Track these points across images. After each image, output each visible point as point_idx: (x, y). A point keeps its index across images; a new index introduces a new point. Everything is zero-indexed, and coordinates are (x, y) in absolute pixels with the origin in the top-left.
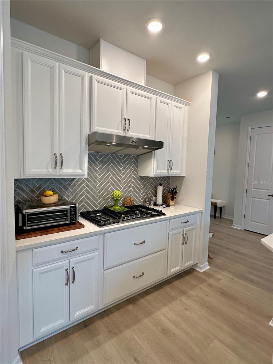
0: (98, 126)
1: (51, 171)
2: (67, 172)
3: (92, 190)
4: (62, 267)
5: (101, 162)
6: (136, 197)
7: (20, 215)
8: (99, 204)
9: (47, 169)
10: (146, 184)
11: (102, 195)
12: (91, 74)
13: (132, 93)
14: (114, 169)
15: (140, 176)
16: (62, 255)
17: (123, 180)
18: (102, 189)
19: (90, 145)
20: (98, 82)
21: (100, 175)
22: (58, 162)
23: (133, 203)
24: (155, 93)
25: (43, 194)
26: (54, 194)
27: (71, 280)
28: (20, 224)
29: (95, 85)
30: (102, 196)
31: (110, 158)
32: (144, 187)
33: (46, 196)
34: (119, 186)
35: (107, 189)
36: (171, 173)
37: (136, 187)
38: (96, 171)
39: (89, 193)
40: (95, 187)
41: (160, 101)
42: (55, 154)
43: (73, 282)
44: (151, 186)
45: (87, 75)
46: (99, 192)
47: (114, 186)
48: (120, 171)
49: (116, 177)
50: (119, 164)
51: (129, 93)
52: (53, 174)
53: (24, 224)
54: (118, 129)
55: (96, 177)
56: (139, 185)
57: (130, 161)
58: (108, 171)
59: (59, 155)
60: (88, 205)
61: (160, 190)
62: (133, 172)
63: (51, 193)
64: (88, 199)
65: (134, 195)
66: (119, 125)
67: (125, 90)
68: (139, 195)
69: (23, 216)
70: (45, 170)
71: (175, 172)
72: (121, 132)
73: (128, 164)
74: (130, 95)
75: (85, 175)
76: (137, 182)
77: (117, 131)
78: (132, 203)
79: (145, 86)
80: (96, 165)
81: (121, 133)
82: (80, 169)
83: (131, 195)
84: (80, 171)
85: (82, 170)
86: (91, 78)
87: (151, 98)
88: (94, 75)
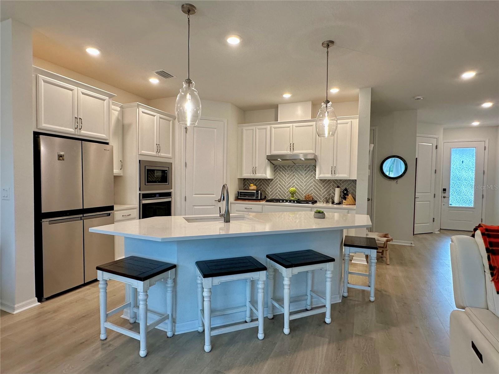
1: (252, 175)
2: (259, 175)
8: (287, 196)
9: (250, 174)
12: (270, 126)
13: (296, 127)
16: (245, 210)
20: (274, 128)
28: (237, 196)
33: (250, 186)
36: (336, 177)
37: (317, 188)
42: (253, 167)
45: (268, 127)
48: (302, 176)
51: (294, 127)
54: (287, 151)
59: (255, 168)
63: (253, 185)
64: (280, 192)
65: (315, 193)
66: (287, 147)
72: (288, 151)
73: (308, 171)
75: (269, 177)
79: (310, 119)
84: (265, 175)
85: (265, 174)
87: (313, 125)
88: (272, 126)
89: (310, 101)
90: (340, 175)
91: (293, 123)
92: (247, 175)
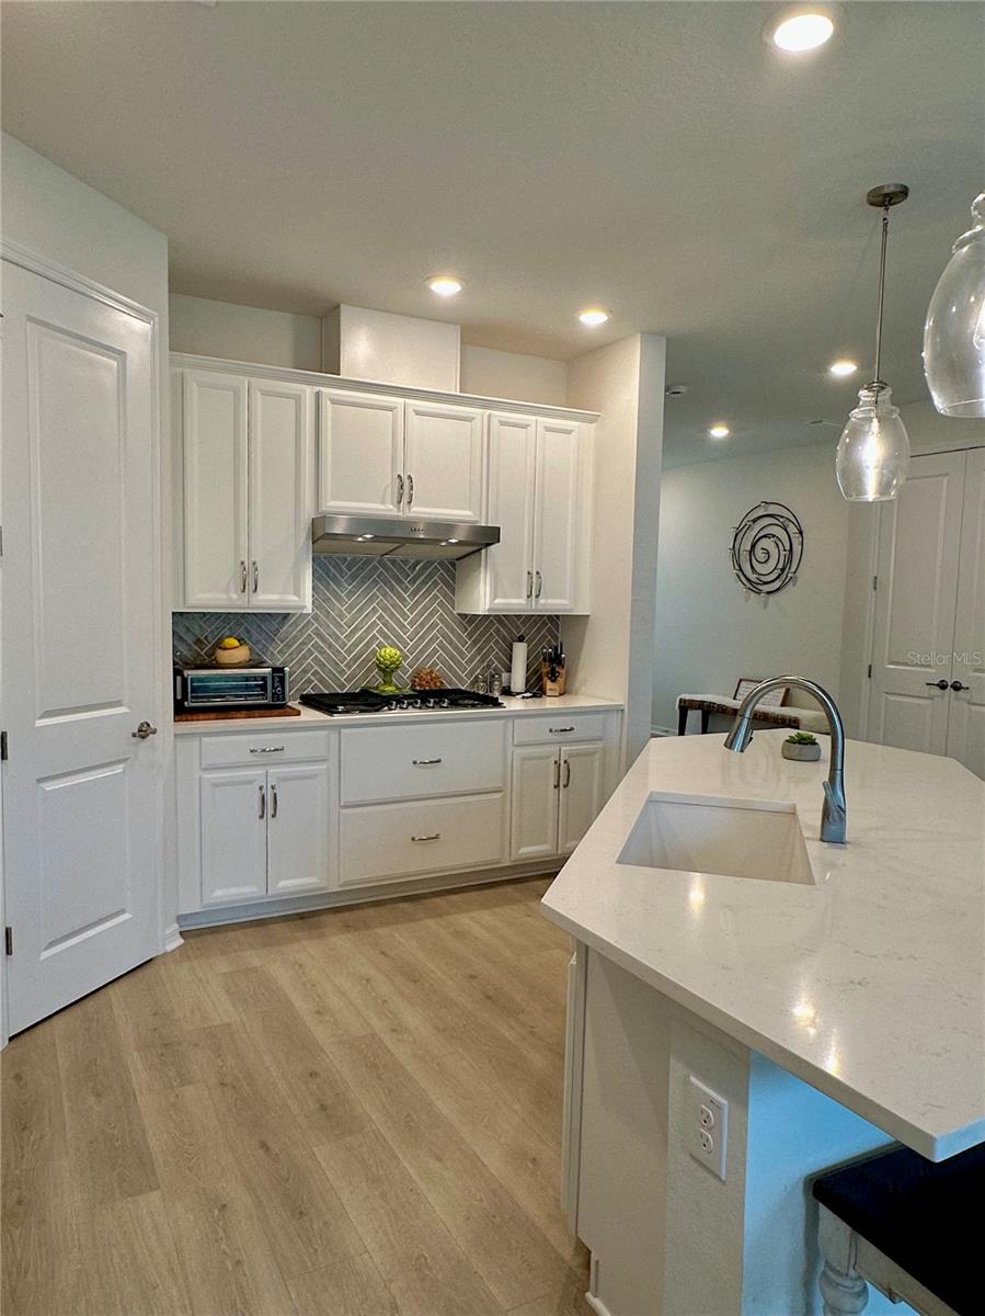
0: (333, 499)
1: (235, 596)
2: (268, 599)
3: (330, 646)
4: (251, 782)
5: (353, 578)
6: (450, 668)
7: (179, 678)
8: (348, 680)
9: (227, 591)
10: (481, 635)
11: (355, 659)
12: (317, 389)
13: (417, 413)
14: (385, 594)
15: (463, 616)
16: (252, 758)
17: (412, 623)
18: (355, 645)
19: (317, 540)
20: (334, 402)
21: (351, 608)
22: (248, 580)
23: (438, 684)
24: (486, 405)
25: (219, 645)
26: (241, 645)
27: (270, 811)
28: (179, 697)
29: (328, 407)
30: (356, 661)
31: (375, 568)
32: (475, 643)
33: (225, 649)
34: (398, 637)
35: (368, 645)
36: (539, 607)
37: (451, 642)
38: (339, 599)
39: (323, 653)
40: (337, 638)
41: (500, 422)
42: (242, 563)
43: (274, 816)
44: (497, 643)
45: (308, 392)
46: (349, 652)
47: (386, 637)
48: (403, 600)
49: (392, 616)
50: (399, 582)
51: (410, 413)
52: (239, 603)
53: (185, 697)
54: (383, 502)
55: (341, 616)
56: (459, 637)
57: (430, 576)
58: (371, 600)
59: (251, 565)
60: (321, 680)
61: (520, 651)
62: (441, 604)
63: (236, 643)
64: (322, 665)
65: (444, 662)
66: (385, 490)
67: (400, 410)
68: (458, 663)
69: (184, 681)
70: (225, 596)
71: (551, 604)
72: (391, 507)
73: (424, 582)
74: (414, 419)
75: (305, 607)
76: (453, 631)
77: (382, 507)
78: (435, 684)
79: (458, 393)
80: (339, 584)
81: (390, 510)
82: (294, 594)
83: (434, 664)
84: (295, 598)
85: (299, 596)
86: (318, 395)
87: (474, 418)
88: (324, 390)
89: (457, 324)
90: (550, 601)
91: (403, 396)
92: (212, 594)
